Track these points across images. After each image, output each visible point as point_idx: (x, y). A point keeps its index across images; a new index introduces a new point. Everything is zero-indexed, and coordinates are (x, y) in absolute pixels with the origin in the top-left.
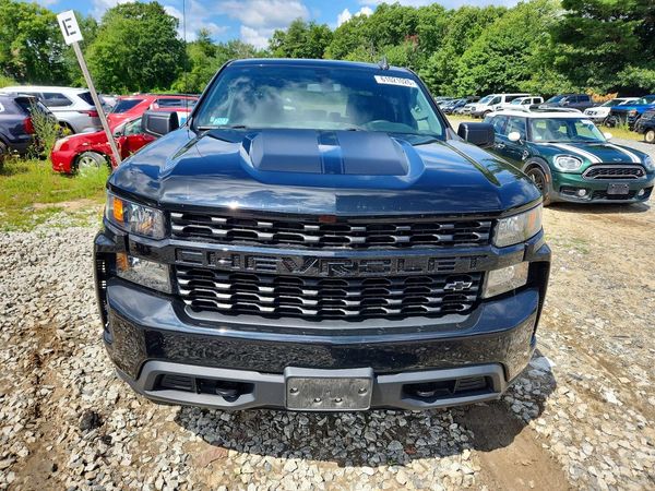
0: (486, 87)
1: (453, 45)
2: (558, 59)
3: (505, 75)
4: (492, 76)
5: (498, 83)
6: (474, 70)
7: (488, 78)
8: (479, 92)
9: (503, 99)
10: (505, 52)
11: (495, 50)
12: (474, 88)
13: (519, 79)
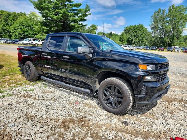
0: (23, 36)
1: (4, 22)
2: (45, 30)
3: (28, 33)
4: (24, 33)
5: (26, 35)
6: (18, 31)
7: (23, 33)
8: (21, 38)
9: (32, 40)
10: (26, 26)
11: (23, 25)
12: (19, 36)
13: (32, 35)
